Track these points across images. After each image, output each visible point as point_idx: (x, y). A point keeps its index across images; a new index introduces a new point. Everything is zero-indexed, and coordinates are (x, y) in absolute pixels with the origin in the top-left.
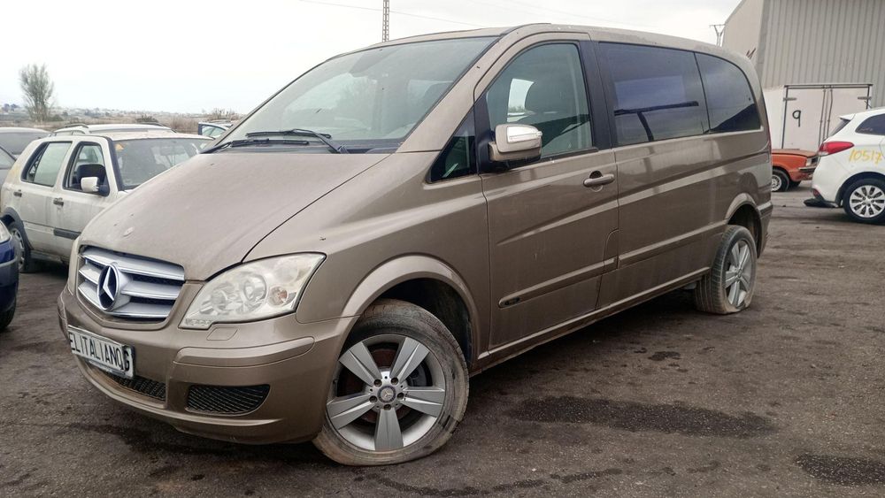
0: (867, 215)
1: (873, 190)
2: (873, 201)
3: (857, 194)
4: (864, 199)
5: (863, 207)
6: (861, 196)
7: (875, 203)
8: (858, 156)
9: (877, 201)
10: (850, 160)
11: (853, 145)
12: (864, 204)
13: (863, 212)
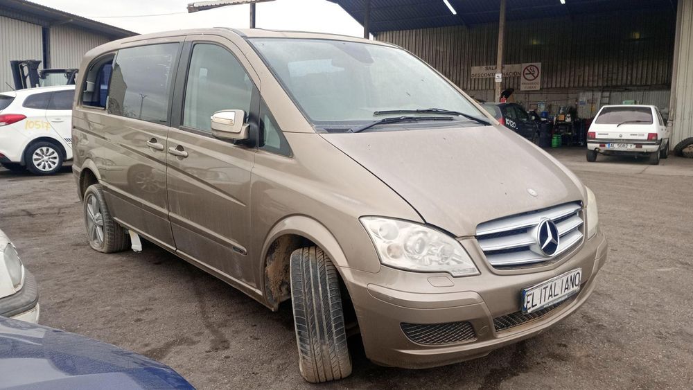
0: (47, 169)
1: (48, 150)
2: (49, 158)
3: (37, 154)
4: (43, 157)
5: (43, 163)
6: (40, 155)
7: (51, 160)
8: (31, 125)
9: (52, 158)
10: (26, 128)
11: (25, 117)
12: (43, 161)
13: (44, 167)
